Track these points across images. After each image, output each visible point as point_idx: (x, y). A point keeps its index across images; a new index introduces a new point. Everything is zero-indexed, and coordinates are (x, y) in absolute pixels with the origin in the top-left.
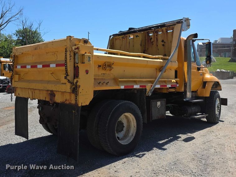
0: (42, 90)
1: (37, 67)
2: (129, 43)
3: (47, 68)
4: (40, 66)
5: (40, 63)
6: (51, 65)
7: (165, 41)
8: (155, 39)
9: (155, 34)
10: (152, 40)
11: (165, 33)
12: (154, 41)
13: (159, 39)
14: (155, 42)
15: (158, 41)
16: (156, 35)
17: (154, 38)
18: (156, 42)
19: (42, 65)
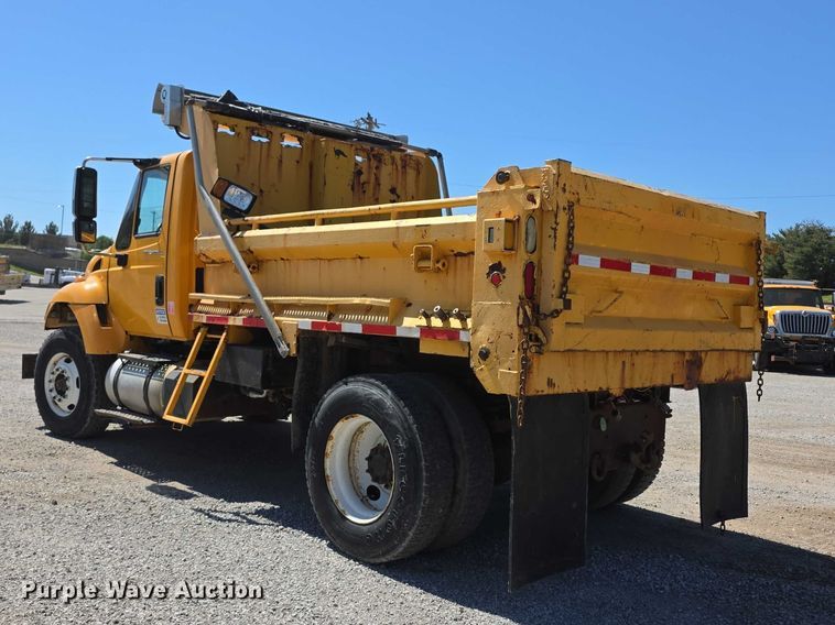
0: (662, 351)
1: (675, 276)
2: (281, 161)
3: (707, 284)
4: (684, 274)
5: (685, 264)
6: (717, 274)
7: (398, 191)
8: (373, 177)
9: (374, 163)
10: (363, 178)
11: (399, 168)
12: (368, 183)
13: (382, 182)
14: (372, 185)
15: (382, 187)
16: (377, 168)
17: (369, 173)
18: (375, 189)
19: (691, 272)
